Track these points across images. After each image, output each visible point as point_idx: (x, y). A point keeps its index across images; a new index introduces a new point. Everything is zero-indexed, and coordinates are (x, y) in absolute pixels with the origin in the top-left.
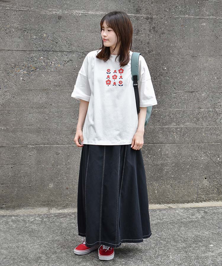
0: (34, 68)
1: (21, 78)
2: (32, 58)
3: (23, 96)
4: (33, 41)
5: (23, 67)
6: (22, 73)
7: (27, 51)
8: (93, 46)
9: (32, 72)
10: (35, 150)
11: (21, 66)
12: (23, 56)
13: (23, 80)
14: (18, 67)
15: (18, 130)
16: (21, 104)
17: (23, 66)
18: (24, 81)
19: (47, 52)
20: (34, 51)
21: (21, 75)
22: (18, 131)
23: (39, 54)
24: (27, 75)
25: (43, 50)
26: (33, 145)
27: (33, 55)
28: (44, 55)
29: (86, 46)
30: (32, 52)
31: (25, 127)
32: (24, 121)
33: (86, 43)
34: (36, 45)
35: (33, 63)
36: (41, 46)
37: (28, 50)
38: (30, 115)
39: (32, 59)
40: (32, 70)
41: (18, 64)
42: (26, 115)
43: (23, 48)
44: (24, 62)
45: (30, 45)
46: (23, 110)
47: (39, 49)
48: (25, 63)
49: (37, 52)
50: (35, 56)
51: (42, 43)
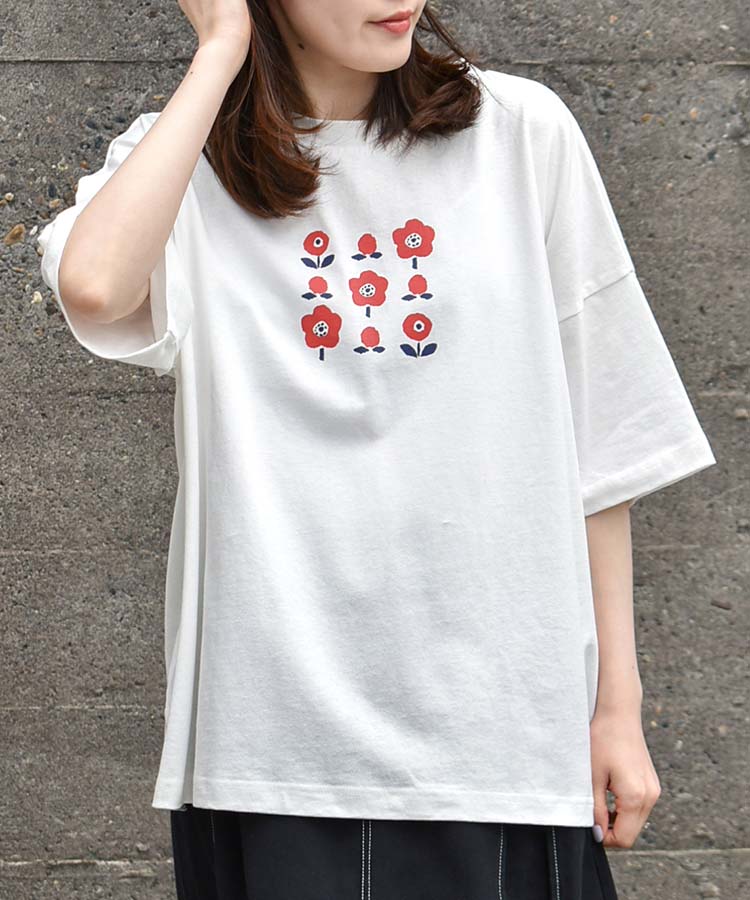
3: (53, 443)
7: (82, 70)
8: (636, 8)
11: (33, 194)
12: (52, 112)
14: (11, 203)
15: (17, 730)
16: (38, 516)
17: (53, 195)
20: (136, 63)
22: (14, 740)
26: (143, 855)
27: (132, 96)
30: (126, 72)
31: (76, 703)
32: (66, 654)
34: (153, 15)
37: (88, 56)
38: (111, 600)
41: (12, 174)
42: (78, 607)
43: (49, 45)
44: (56, 160)
45: (102, 18)
46: (56, 560)
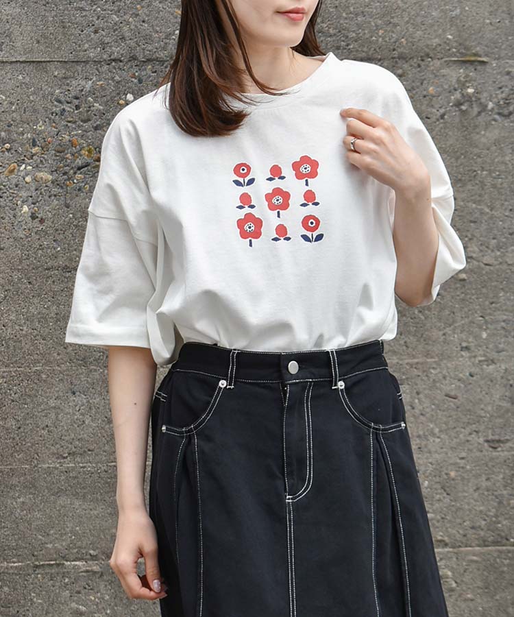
0: (89, 151)
1: (25, 208)
2: (76, 102)
3: (36, 301)
4: (82, 9)
5: (34, 150)
6: (28, 179)
7: (52, 67)
8: (395, 25)
9: (79, 176)
10: (102, 587)
11: (22, 145)
12: (34, 93)
13: (33, 217)
14: (8, 150)
15: (15, 481)
16: (27, 346)
17: (34, 145)
18: (42, 221)
19: (157, 67)
20: (86, 62)
21: (24, 194)
22: (13, 487)
23: (113, 79)
24: (55, 190)
25: (134, 58)
26: (93, 558)
27: (83, 83)
28: (140, 81)
29: (359, 26)
30: (79, 68)
31: (51, 463)
32: (45, 432)
33: (357, 15)
34: (96, 32)
35: (86, 125)
36: (123, 38)
37: (56, 58)
38: (73, 398)
39: (77, 107)
40: (79, 162)
41: (9, 132)
42: (52, 403)
43: (31, 51)
44: (36, 123)
45: (64, 34)
46: (38, 373)
47: (117, 51)
48: (40, 127)
49: (106, 67)
50: (92, 92)
51: (128, 23)
